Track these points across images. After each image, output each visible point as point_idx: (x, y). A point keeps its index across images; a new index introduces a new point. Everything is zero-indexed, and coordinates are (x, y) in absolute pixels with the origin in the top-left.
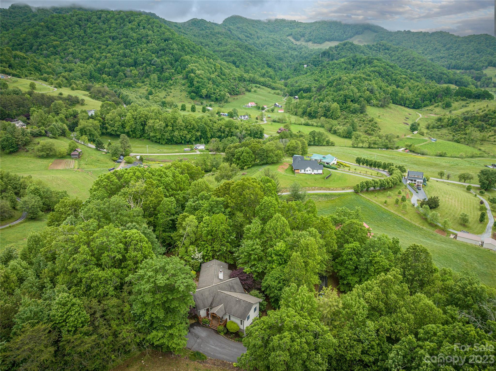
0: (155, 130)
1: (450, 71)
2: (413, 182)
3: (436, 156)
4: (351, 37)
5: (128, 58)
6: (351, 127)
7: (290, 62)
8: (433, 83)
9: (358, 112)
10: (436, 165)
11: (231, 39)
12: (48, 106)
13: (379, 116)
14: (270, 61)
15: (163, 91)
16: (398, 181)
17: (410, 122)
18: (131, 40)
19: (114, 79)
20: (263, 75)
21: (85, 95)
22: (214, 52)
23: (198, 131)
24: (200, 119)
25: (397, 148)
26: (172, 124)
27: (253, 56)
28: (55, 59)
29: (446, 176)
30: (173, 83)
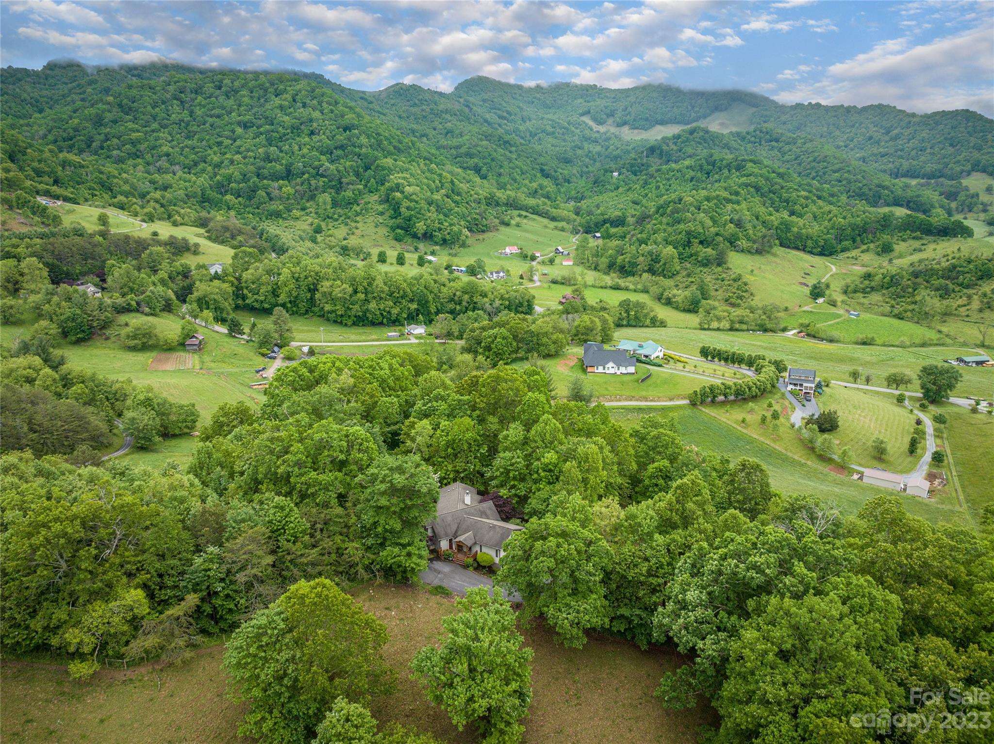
0: (334, 300)
1: (897, 180)
2: (798, 388)
3: (857, 343)
4: (705, 117)
5: (274, 164)
6: (699, 292)
7: (587, 167)
8: (861, 206)
9: (712, 264)
10: (852, 360)
11: (470, 123)
12: (137, 257)
13: (752, 271)
14: (546, 165)
15: (342, 225)
16: (769, 386)
17: (812, 281)
18: (280, 129)
19: (248, 202)
20: (534, 194)
21: (198, 235)
22: (438, 148)
23: (412, 301)
24: (416, 279)
25: (784, 330)
26: (366, 289)
27: (514, 156)
28: (135, 166)
29: (863, 378)
30: (362, 210)
